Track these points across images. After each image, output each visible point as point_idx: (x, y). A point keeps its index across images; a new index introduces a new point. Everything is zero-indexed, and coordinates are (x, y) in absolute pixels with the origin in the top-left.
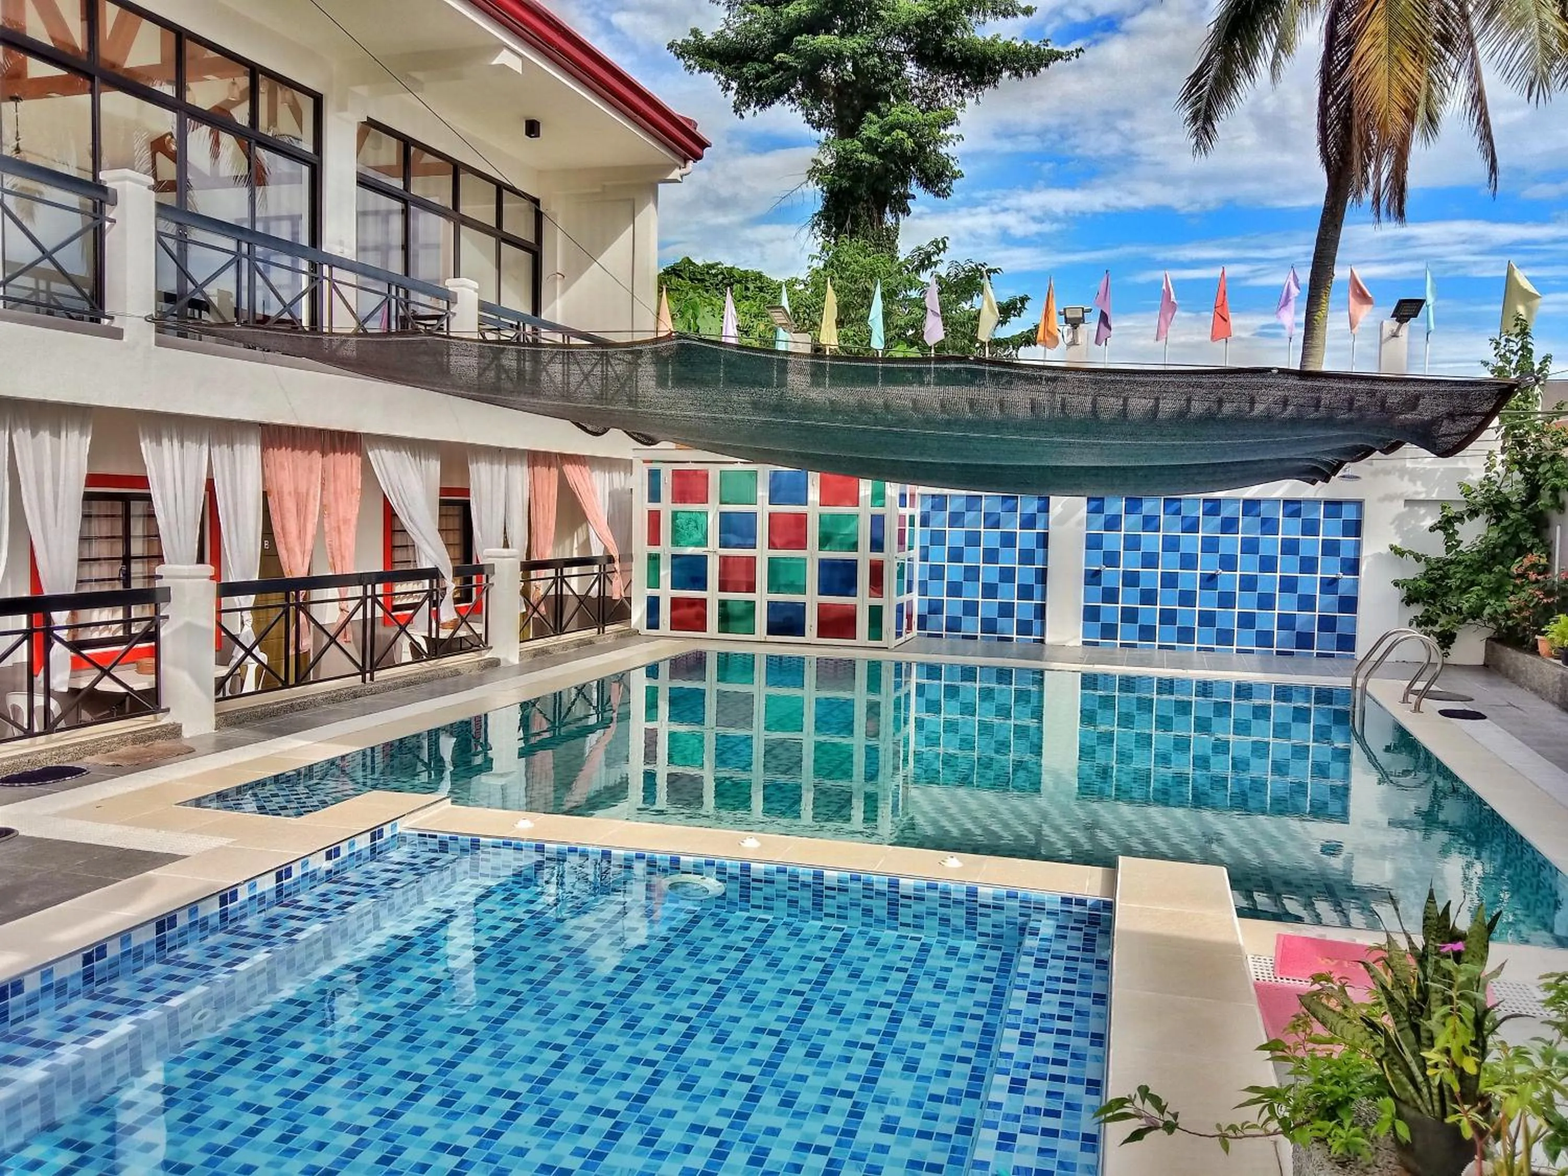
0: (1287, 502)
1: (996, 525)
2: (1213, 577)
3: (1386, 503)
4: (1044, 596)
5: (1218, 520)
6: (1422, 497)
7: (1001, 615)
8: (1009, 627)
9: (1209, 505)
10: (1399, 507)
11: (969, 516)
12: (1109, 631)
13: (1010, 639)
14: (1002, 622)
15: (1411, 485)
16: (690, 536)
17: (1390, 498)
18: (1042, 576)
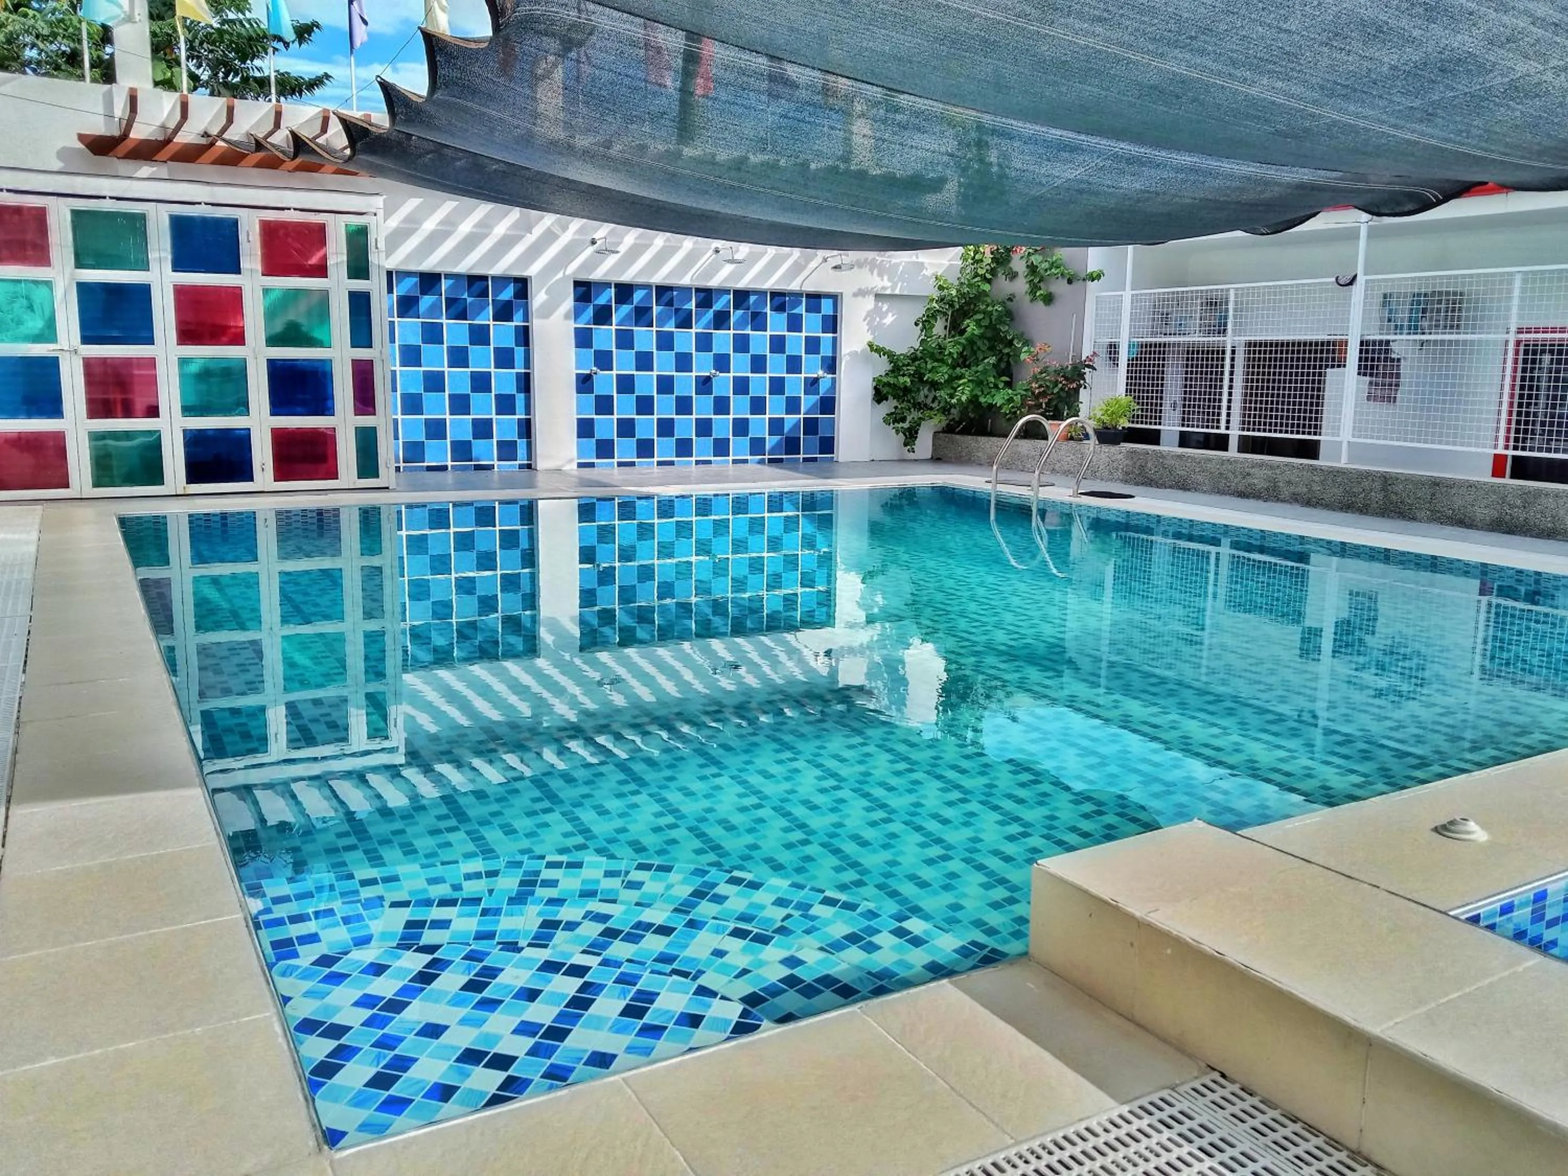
0: (774, 294)
1: (462, 315)
2: (708, 380)
3: (860, 298)
4: (528, 408)
5: (710, 314)
6: (888, 292)
7: (476, 436)
8: (488, 452)
9: (702, 295)
10: (869, 303)
11: (426, 301)
12: (605, 449)
13: (490, 467)
14: (479, 446)
15: (878, 279)
16: (19, 322)
17: (861, 293)
18: (525, 383)
